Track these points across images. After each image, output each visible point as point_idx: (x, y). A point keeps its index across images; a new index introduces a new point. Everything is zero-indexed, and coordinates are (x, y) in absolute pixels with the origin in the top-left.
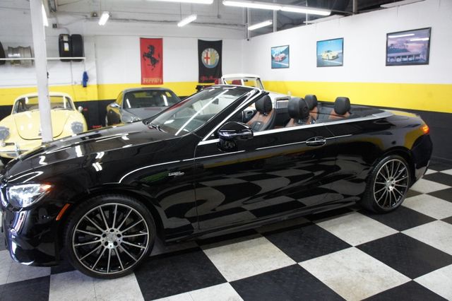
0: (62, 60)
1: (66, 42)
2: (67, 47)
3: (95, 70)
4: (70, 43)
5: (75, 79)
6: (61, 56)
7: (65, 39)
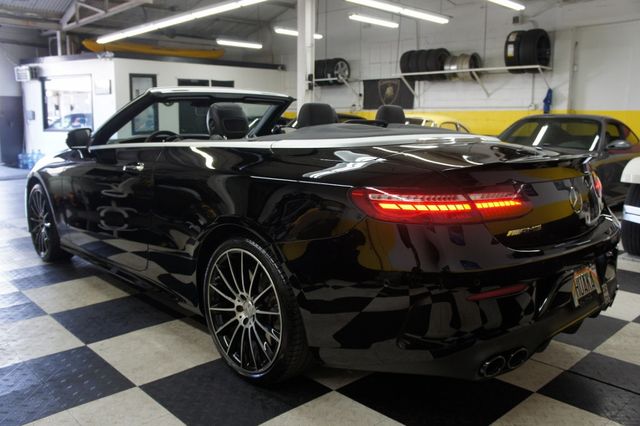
0: (511, 71)
1: (511, 43)
2: (511, 51)
3: (567, 86)
4: (517, 44)
5: (536, 102)
6: (507, 65)
7: (512, 39)
